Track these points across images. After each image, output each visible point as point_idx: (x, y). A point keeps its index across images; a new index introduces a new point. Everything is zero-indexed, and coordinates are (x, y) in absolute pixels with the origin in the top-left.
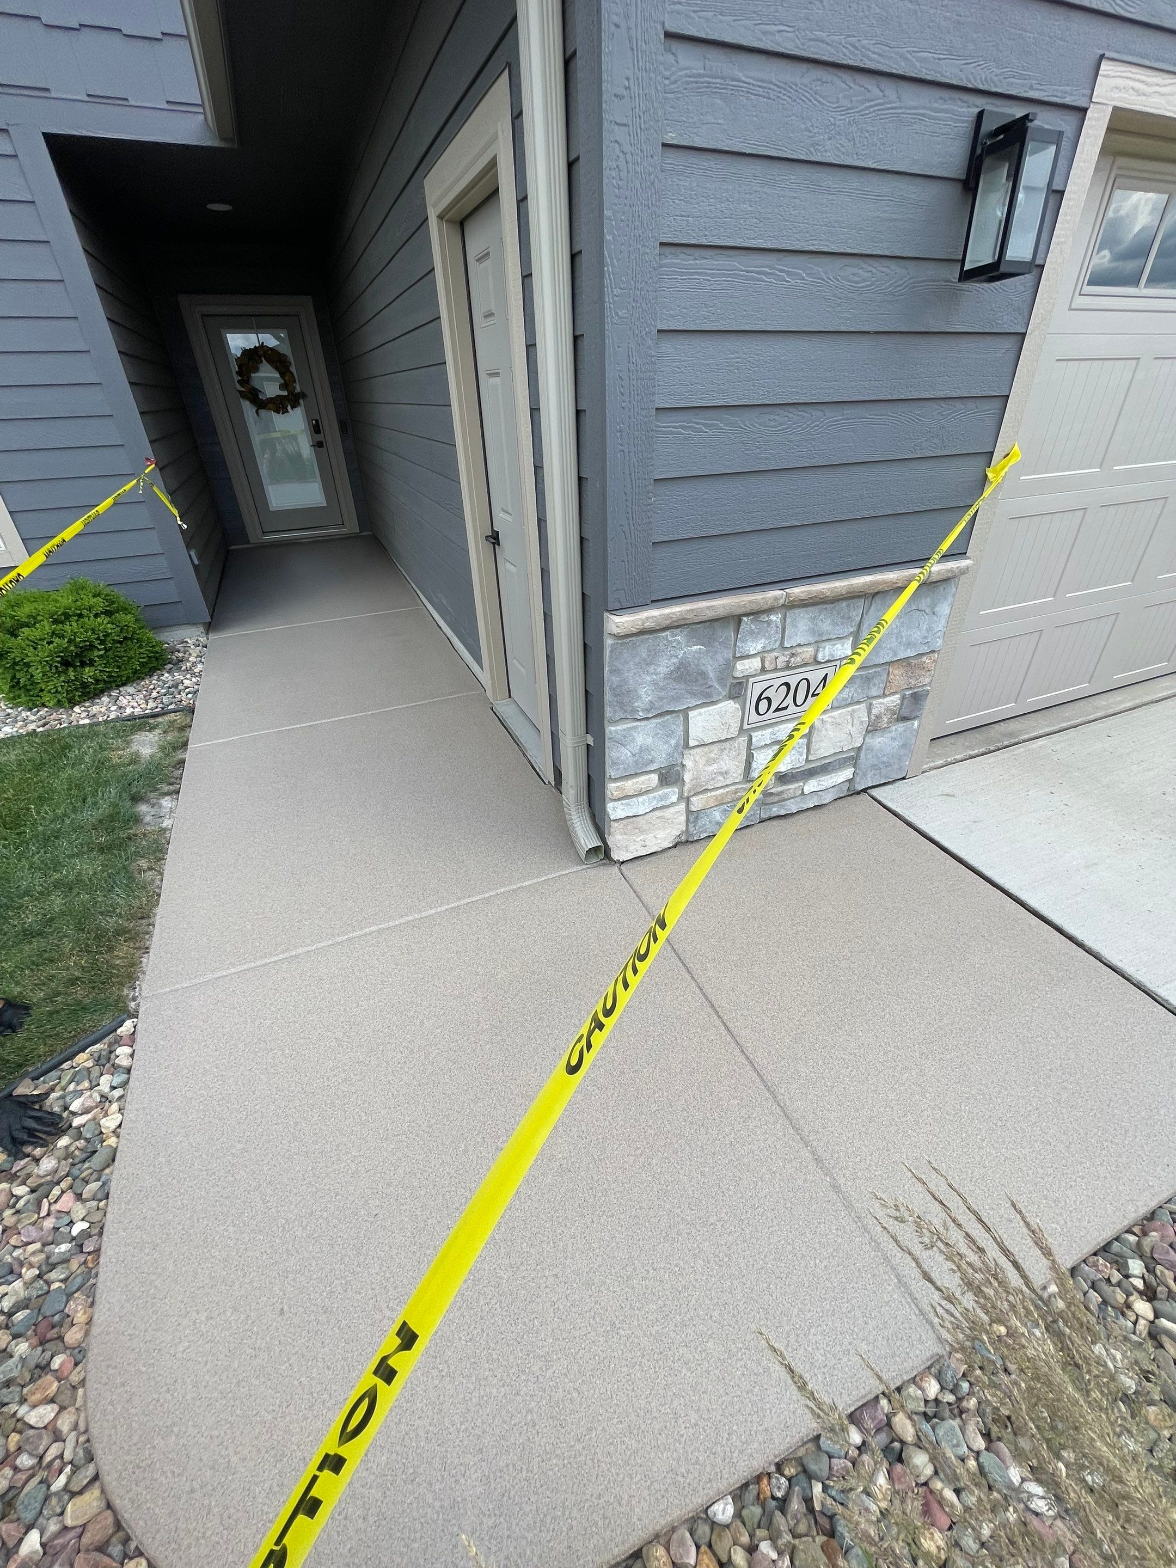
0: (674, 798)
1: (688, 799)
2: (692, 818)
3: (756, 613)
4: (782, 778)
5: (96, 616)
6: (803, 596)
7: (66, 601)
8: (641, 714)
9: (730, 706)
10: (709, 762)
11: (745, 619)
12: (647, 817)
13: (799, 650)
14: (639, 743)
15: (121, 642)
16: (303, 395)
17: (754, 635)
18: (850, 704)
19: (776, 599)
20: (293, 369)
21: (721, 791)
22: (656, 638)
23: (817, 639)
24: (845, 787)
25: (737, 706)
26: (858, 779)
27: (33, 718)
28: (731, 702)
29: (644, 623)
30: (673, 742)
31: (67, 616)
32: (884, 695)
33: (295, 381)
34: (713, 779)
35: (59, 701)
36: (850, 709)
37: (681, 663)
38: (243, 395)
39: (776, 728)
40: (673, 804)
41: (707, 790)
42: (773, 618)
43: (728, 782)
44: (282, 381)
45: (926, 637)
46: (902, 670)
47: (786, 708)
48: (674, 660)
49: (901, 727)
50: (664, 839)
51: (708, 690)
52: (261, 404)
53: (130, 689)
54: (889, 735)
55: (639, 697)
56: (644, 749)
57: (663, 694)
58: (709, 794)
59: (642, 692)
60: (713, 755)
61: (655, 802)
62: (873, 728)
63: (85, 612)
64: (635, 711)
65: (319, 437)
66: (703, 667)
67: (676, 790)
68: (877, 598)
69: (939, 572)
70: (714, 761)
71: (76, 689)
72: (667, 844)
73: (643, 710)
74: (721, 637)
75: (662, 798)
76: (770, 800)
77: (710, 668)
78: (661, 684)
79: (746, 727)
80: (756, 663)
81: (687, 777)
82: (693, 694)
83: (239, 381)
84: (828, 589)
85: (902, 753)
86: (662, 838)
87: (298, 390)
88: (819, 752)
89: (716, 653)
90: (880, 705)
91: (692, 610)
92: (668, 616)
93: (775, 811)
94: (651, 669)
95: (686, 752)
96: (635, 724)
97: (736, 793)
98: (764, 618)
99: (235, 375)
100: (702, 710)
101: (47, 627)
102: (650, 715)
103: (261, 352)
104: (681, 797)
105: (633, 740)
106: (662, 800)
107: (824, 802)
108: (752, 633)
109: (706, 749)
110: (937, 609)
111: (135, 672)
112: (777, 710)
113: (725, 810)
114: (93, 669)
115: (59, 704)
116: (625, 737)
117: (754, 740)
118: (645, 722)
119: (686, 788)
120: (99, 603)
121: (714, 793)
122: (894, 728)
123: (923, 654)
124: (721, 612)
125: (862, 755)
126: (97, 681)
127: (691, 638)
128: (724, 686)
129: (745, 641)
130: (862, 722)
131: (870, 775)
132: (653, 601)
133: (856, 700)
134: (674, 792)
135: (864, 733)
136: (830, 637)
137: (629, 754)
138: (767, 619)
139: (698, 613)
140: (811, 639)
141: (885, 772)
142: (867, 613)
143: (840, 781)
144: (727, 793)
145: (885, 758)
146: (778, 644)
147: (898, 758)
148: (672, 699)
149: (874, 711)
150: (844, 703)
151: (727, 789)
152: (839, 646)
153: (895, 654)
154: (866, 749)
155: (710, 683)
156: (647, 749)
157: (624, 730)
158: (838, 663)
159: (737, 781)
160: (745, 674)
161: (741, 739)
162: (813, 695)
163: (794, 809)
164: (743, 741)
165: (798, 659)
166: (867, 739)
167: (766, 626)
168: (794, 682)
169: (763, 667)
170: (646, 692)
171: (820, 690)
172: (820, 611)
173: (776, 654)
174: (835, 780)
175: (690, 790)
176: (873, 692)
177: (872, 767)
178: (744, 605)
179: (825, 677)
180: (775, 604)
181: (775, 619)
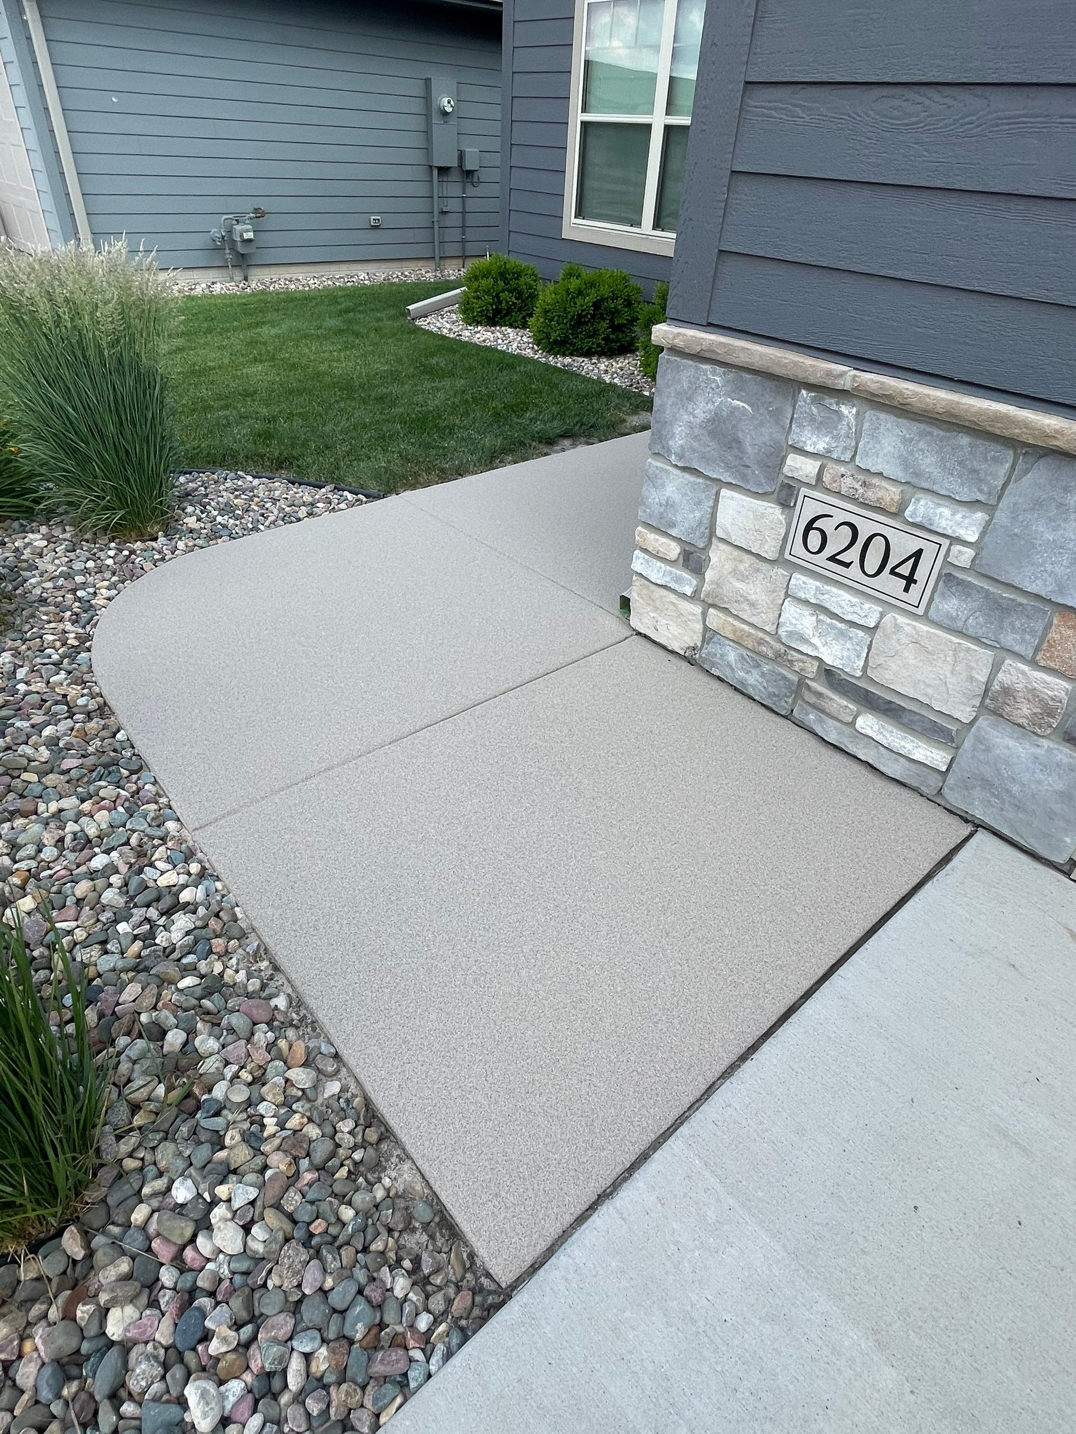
0: (689, 591)
1: (706, 605)
2: (707, 635)
3: (822, 389)
4: (829, 674)
6: (873, 387)
8: (673, 459)
9: (775, 512)
10: (736, 573)
11: (804, 392)
12: (661, 592)
13: (876, 481)
14: (667, 494)
17: (818, 426)
18: (959, 633)
19: (829, 373)
21: (746, 628)
22: (697, 369)
23: (909, 478)
24: (932, 779)
25: (782, 518)
26: (951, 780)
28: (776, 509)
29: (674, 338)
30: (698, 514)
32: (1033, 663)
34: (738, 602)
36: (956, 640)
37: (716, 414)
39: (827, 588)
40: (683, 596)
41: (728, 612)
42: (844, 409)
43: (754, 620)
47: (847, 565)
48: (710, 406)
49: (1063, 752)
50: (676, 638)
51: (745, 470)
54: (1034, 750)
55: (675, 435)
56: (669, 504)
57: (695, 444)
58: (730, 619)
59: (678, 430)
60: (742, 568)
61: (668, 579)
62: (995, 706)
64: (669, 451)
66: (740, 435)
67: (694, 582)
68: (1042, 463)
70: (743, 578)
72: (675, 646)
73: (675, 454)
74: (770, 404)
75: (678, 580)
76: (806, 695)
77: (752, 440)
78: (696, 431)
79: (787, 555)
80: (809, 468)
81: (709, 575)
82: (728, 467)
84: (917, 394)
85: (1057, 807)
86: (672, 632)
88: (887, 675)
89: (762, 424)
90: (1016, 674)
91: (725, 345)
92: (699, 341)
93: (811, 718)
94: (690, 408)
95: (712, 540)
96: (668, 468)
97: (760, 644)
98: (830, 402)
100: (736, 495)
102: (679, 464)
104: (696, 596)
105: (663, 486)
106: (676, 582)
108: (812, 419)
109: (736, 553)
112: (832, 559)
113: (742, 657)
116: (657, 477)
117: (794, 581)
118: (675, 471)
119: (704, 588)
121: (736, 623)
122: (1045, 743)
125: (969, 743)
127: (737, 390)
128: (771, 479)
129: (801, 426)
130: (971, 679)
131: (977, 793)
132: (710, 325)
133: (971, 632)
134: (690, 584)
135: (977, 702)
136: (936, 488)
137: (657, 500)
138: (834, 407)
139: (730, 350)
140: (902, 476)
141: (1010, 814)
142: (1018, 479)
143: (918, 756)
144: (749, 635)
145: (1015, 789)
146: (847, 456)
147: (1051, 815)
148: (704, 457)
149: (1000, 676)
150: (946, 622)
151: (752, 631)
152: (946, 512)
153: (1061, 589)
154: (979, 740)
155: (747, 462)
156: (672, 506)
157: (657, 468)
158: (946, 543)
159: (767, 628)
160: (795, 475)
161: (781, 571)
162: (893, 572)
163: (832, 738)
164: (780, 572)
165: (871, 496)
166: (982, 722)
167: (835, 418)
168: (865, 529)
169: (819, 476)
170: (680, 432)
171: (905, 570)
172: (921, 434)
173: (843, 470)
174: (909, 746)
175: (708, 595)
176: (1009, 639)
177: (986, 784)
178: (785, 365)
179: (918, 554)
180: (829, 383)
181: (846, 412)
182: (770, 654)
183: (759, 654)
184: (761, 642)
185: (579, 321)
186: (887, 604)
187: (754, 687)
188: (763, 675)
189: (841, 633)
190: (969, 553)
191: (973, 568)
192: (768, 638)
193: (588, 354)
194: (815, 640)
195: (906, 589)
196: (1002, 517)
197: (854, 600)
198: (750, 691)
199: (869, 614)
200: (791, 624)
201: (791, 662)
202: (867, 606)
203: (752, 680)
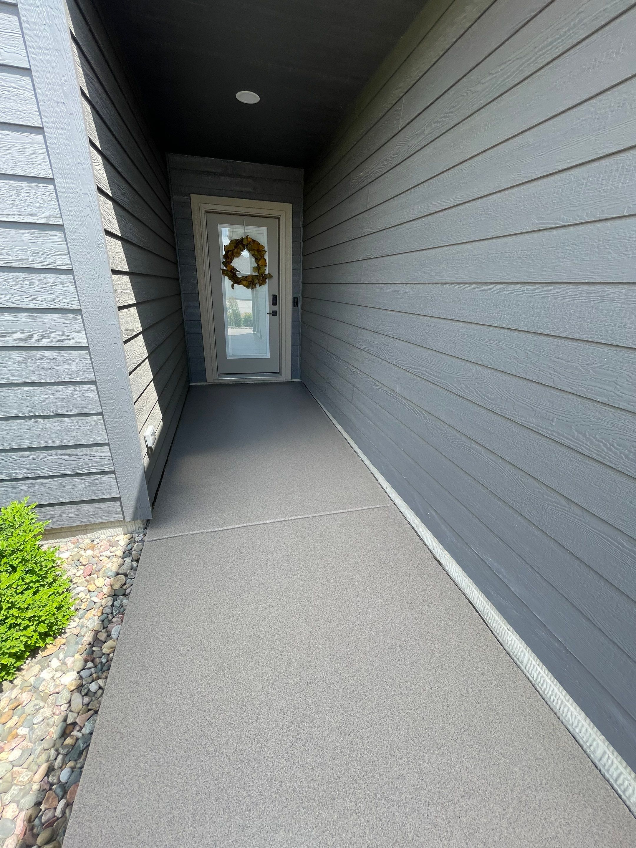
16: (270, 276)
20: (266, 257)
33: (266, 266)
38: (225, 273)
44: (256, 265)
52: (236, 280)
65: (276, 308)
83: (223, 263)
87: (267, 272)
99: (222, 257)
103: (245, 242)
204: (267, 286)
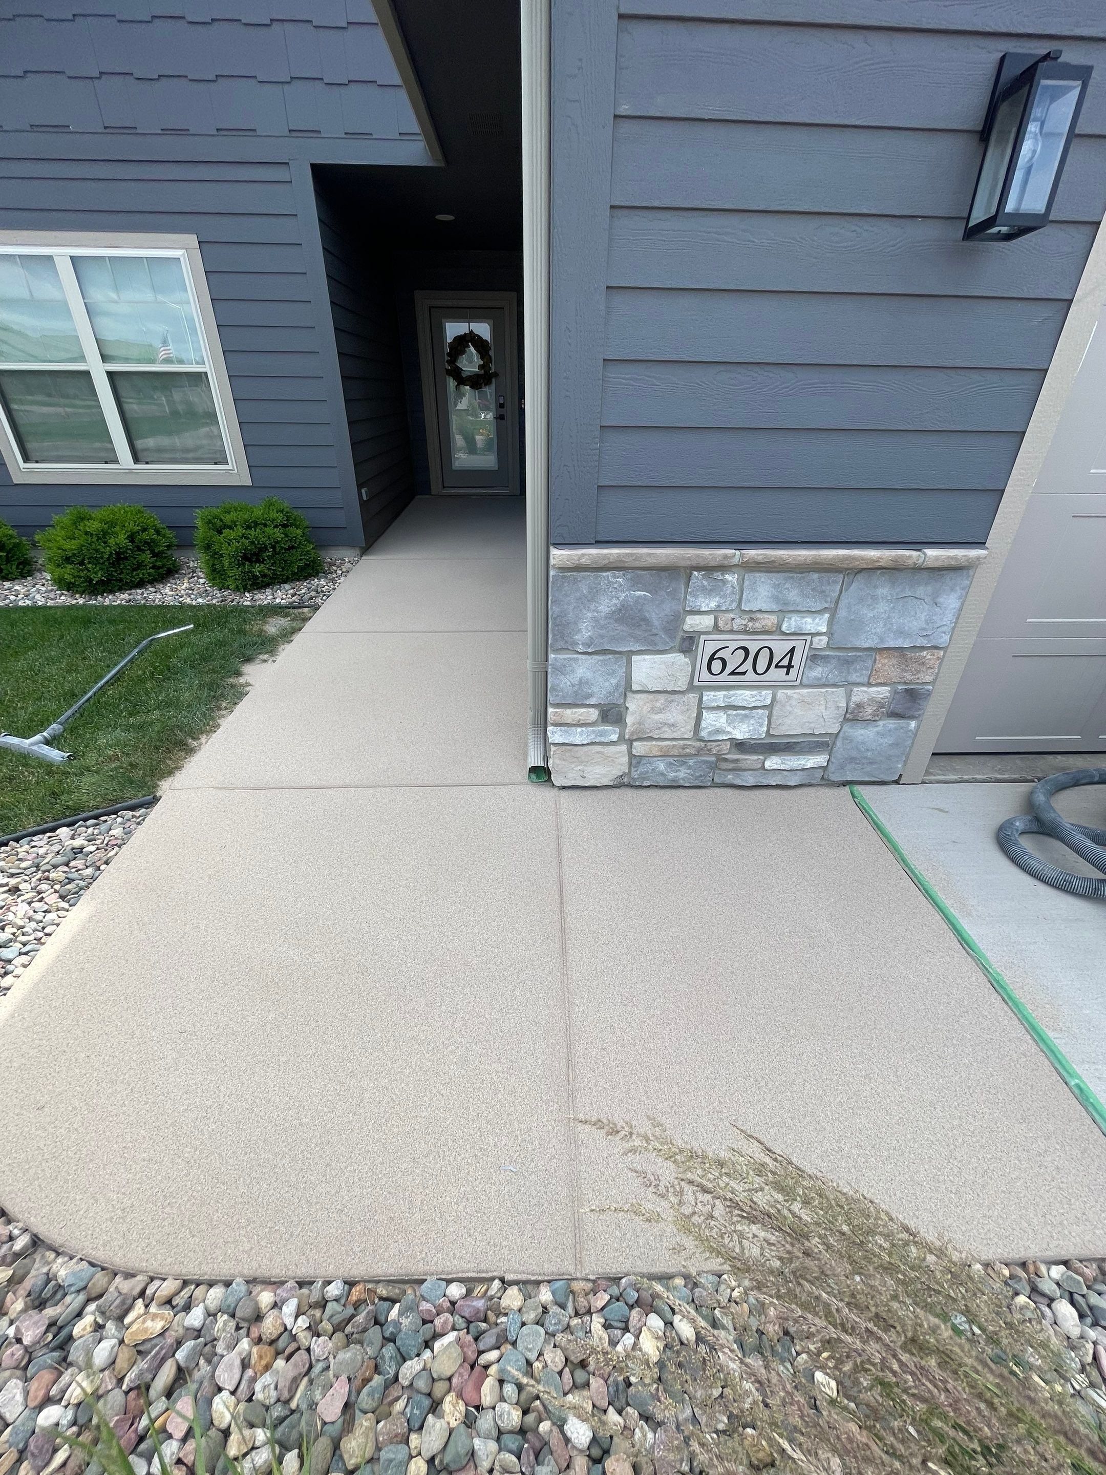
0: (614, 737)
1: (630, 742)
2: (634, 762)
3: (708, 569)
4: (740, 746)
5: (276, 526)
6: (760, 559)
7: (258, 513)
8: (580, 648)
9: (680, 659)
10: (653, 710)
11: (695, 573)
12: (585, 748)
13: (759, 615)
14: (579, 676)
15: (286, 549)
16: (496, 375)
17: (709, 592)
18: (824, 685)
19: (726, 557)
20: (492, 353)
21: (668, 743)
22: (596, 577)
23: (780, 608)
24: (820, 774)
25: (687, 660)
26: (832, 768)
27: (219, 595)
28: (682, 656)
30: (614, 681)
31: (256, 524)
32: (869, 685)
33: (492, 363)
34: (659, 729)
35: (237, 587)
36: (824, 690)
37: (623, 606)
38: (449, 373)
39: (732, 692)
40: (612, 743)
41: (651, 738)
42: (728, 577)
43: (675, 735)
44: (483, 363)
45: (924, 629)
46: (894, 661)
47: (744, 673)
48: (615, 601)
49: (892, 723)
50: (604, 776)
51: (652, 638)
52: (461, 379)
53: (287, 586)
54: (876, 729)
55: (579, 631)
56: (582, 683)
57: (603, 632)
58: (654, 743)
59: (583, 626)
60: (658, 704)
61: (593, 736)
62: (852, 716)
63: (268, 523)
64: (575, 643)
65: (502, 411)
66: (647, 614)
67: (617, 730)
68: (859, 576)
69: (937, 558)
70: (661, 711)
71: (249, 579)
72: (606, 781)
73: (583, 644)
74: (668, 587)
75: (602, 734)
76: (724, 765)
77: (656, 615)
78: (602, 622)
79: (696, 683)
80: (706, 622)
81: (629, 720)
82: (637, 639)
83: (448, 362)
84: (790, 556)
85: (893, 753)
86: (600, 773)
87: (493, 370)
88: (784, 728)
89: (662, 602)
90: (861, 694)
91: (632, 555)
93: (730, 778)
94: (592, 607)
95: (629, 694)
96: (575, 656)
97: (683, 749)
98: (718, 575)
99: (446, 356)
100: (647, 657)
101: (240, 531)
102: (590, 650)
103: (468, 338)
104: (621, 739)
105: (573, 671)
106: (601, 736)
107: (789, 784)
108: (704, 589)
109: (651, 696)
110: (941, 600)
111: (294, 574)
112: (733, 673)
113: (671, 764)
114: (263, 565)
115: (237, 589)
116: (564, 666)
117: (705, 698)
118: (584, 657)
119: (627, 731)
120: (280, 517)
121: (659, 743)
122: (881, 723)
123: (922, 648)
124: (664, 562)
125: (839, 743)
126: (265, 576)
127: (636, 584)
128: (673, 638)
129: (696, 596)
130: (838, 707)
131: (849, 767)
132: (597, 542)
133: (831, 682)
134: (615, 732)
135: (841, 719)
136: (798, 608)
137: (569, 683)
138: (721, 577)
139: (637, 558)
140: (775, 607)
141: (868, 769)
142: (846, 590)
143: (810, 764)
144: (674, 746)
145: (869, 754)
146: (734, 605)
147: (889, 758)
148: (613, 639)
149: (854, 699)
150: (816, 682)
151: (674, 743)
152: (809, 620)
153: (882, 640)
154: (845, 738)
155: (655, 631)
156: (587, 683)
157: (565, 659)
158: (809, 638)
159: (686, 736)
160: (696, 629)
161: (691, 695)
162: (777, 666)
163: (751, 781)
164: (692, 697)
165: (758, 625)
166: (845, 728)
167: (720, 584)
168: (753, 648)
169: (716, 626)
170: (586, 627)
171: (785, 662)
172: (786, 579)
173: (732, 616)
174: (803, 762)
175: (632, 734)
176: (854, 677)
177: (852, 760)
178: (689, 558)
179: (792, 651)
180: (726, 563)
181: (730, 578)
182: (693, 751)
183: (685, 755)
184: (684, 747)
185: (119, 557)
186: (774, 687)
187: (683, 779)
188: (690, 768)
189: (746, 716)
190: (825, 639)
191: (829, 647)
192: (689, 743)
193: (141, 584)
194: (729, 729)
195: (788, 673)
196: (842, 613)
197: (754, 693)
198: (682, 783)
199: (766, 697)
200: (711, 725)
201: (710, 750)
202: (764, 693)
203: (682, 774)
204: (493, 386)
